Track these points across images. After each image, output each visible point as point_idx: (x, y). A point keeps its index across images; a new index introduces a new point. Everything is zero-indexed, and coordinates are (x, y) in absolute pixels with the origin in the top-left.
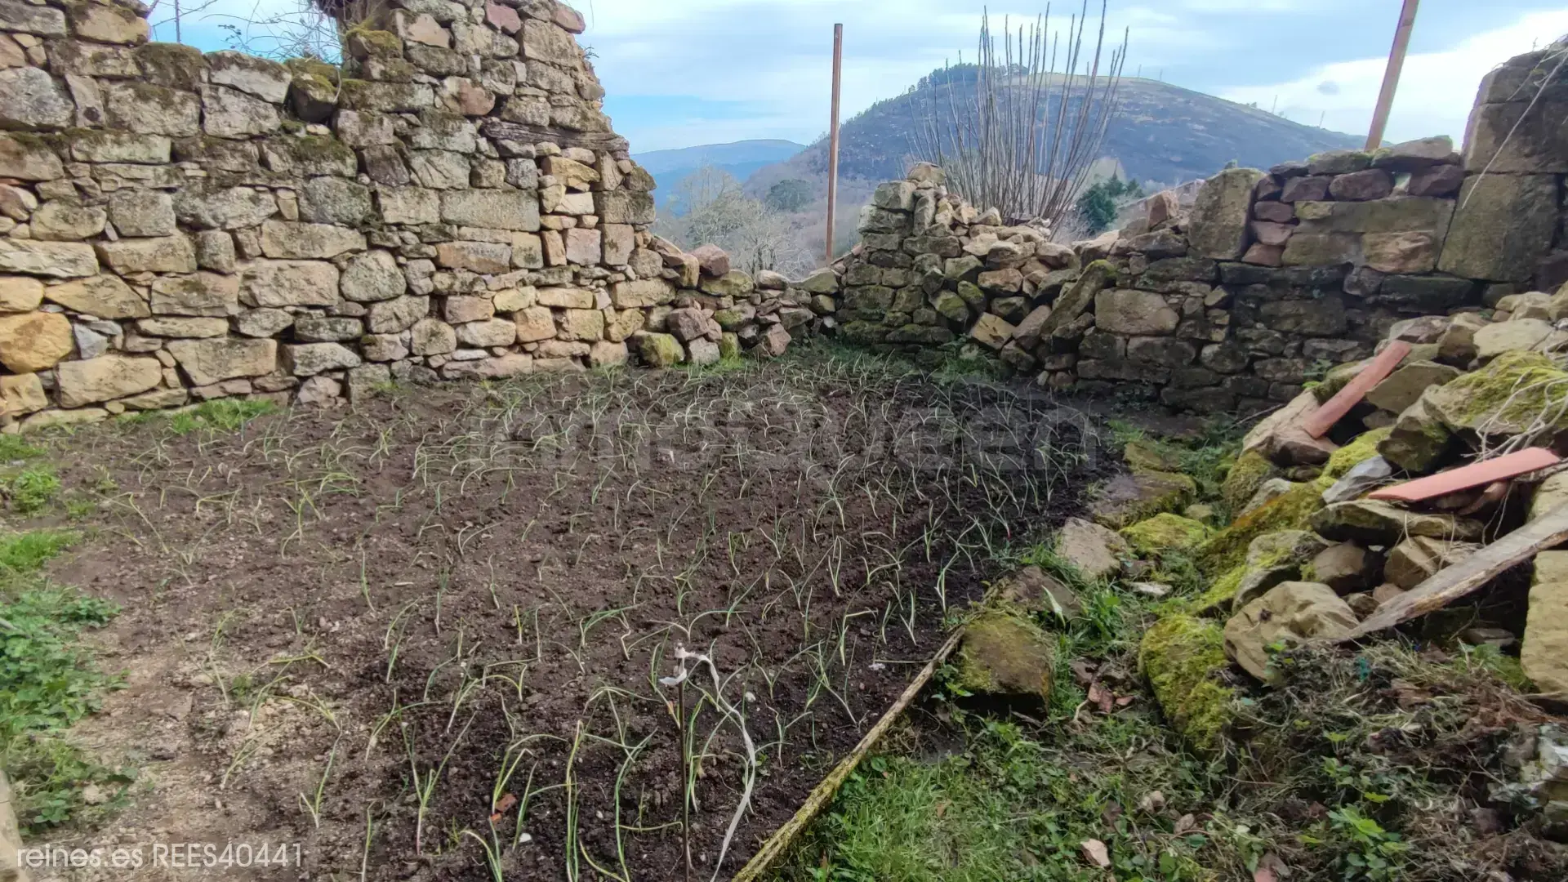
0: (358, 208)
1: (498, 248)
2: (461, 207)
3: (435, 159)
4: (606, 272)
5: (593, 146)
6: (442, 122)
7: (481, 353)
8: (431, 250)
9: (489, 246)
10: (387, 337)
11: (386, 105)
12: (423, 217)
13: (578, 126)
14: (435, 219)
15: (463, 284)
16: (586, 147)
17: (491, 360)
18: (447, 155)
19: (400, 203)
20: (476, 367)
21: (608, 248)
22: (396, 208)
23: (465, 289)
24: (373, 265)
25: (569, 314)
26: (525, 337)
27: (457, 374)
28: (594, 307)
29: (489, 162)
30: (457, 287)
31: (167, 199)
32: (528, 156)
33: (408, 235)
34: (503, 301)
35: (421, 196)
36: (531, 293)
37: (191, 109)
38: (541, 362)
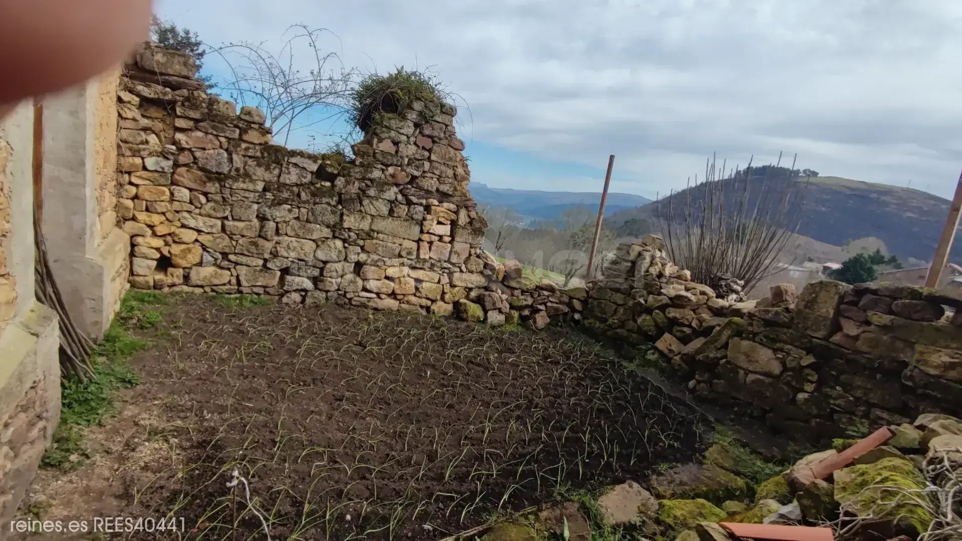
0: (332, 219)
1: (394, 246)
2: (380, 225)
3: (374, 202)
4: (449, 266)
5: (457, 203)
6: (381, 186)
7: (374, 295)
8: (361, 242)
9: (390, 244)
10: (330, 279)
11: (358, 176)
12: (361, 227)
13: (451, 193)
14: (367, 228)
15: (372, 260)
16: (453, 203)
17: (378, 300)
18: (381, 200)
19: (352, 219)
20: (369, 301)
21: (453, 254)
22: (350, 221)
23: (373, 263)
24: (332, 245)
25: (424, 284)
26: (398, 291)
27: (358, 303)
28: (439, 282)
29: (401, 206)
30: (369, 261)
31: (255, 206)
32: (421, 204)
33: (352, 234)
34: (391, 272)
35: (363, 217)
36: (406, 270)
37: (276, 172)
38: (403, 305)
